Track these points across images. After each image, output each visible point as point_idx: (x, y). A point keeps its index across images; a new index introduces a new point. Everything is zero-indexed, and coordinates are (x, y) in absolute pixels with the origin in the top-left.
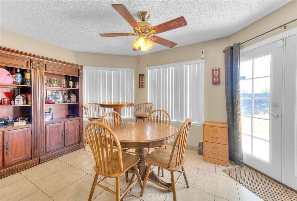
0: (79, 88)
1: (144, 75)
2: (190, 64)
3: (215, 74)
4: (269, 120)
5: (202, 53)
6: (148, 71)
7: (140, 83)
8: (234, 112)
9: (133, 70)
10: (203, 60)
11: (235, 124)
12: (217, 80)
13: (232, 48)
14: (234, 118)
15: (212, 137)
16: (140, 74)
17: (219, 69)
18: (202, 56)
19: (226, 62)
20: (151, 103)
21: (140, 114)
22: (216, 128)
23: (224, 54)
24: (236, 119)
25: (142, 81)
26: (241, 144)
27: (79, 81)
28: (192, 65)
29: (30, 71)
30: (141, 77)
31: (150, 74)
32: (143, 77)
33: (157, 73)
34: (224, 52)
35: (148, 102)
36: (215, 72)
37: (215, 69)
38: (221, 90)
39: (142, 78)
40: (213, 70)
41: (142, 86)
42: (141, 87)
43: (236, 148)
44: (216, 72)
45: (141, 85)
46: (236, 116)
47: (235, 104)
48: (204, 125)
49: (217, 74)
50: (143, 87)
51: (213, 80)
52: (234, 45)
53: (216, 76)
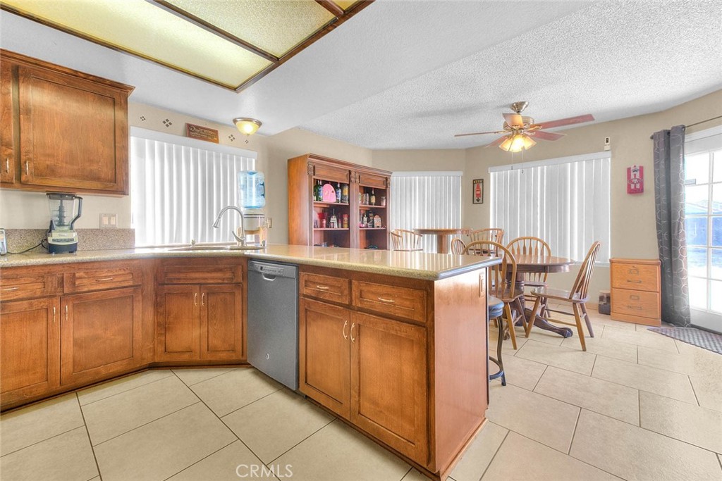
0: (386, 206)
1: (483, 182)
2: (581, 161)
3: (632, 176)
5: (607, 142)
6: (492, 174)
7: (475, 195)
8: (673, 239)
9: (461, 173)
10: (609, 154)
11: (674, 259)
12: (638, 186)
13: (668, 133)
14: (673, 249)
15: (629, 281)
16: (474, 180)
17: (641, 170)
18: (607, 147)
19: (656, 156)
20: (500, 230)
22: (635, 266)
23: (652, 142)
24: (676, 251)
25: (479, 192)
26: (685, 292)
27: (386, 196)
28: (584, 162)
29: (349, 185)
30: (476, 185)
31: (494, 179)
32: (481, 185)
33: (510, 177)
34: (652, 138)
35: (491, 227)
36: (632, 174)
37: (632, 169)
38: (646, 206)
39: (478, 187)
40: (629, 170)
41: (478, 200)
42: (476, 201)
43: (676, 297)
44: (635, 173)
45: (476, 198)
46: (676, 244)
47: (674, 226)
48: (612, 262)
49: (638, 177)
50: (481, 201)
51: (629, 186)
52: (673, 128)
53: (635, 181)
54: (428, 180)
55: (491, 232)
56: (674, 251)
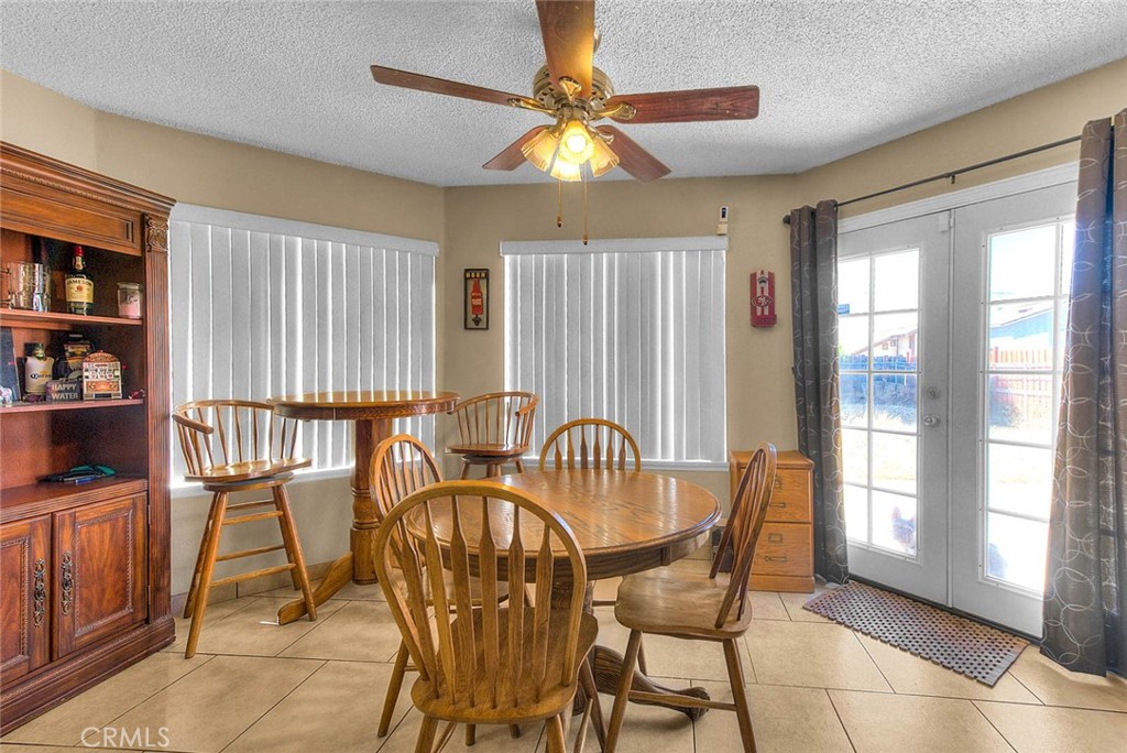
0: (143, 318)
1: (487, 277)
2: (678, 251)
3: (759, 293)
4: (917, 435)
5: (724, 216)
6: (507, 259)
7: (470, 308)
8: (823, 415)
9: (433, 249)
10: (724, 242)
11: (825, 454)
12: (766, 312)
13: (813, 213)
14: (823, 436)
16: (466, 271)
17: (771, 280)
18: (723, 228)
19: (796, 256)
20: (528, 395)
21: (474, 441)
23: (787, 230)
24: (828, 439)
25: (477, 302)
26: (841, 517)
27: (142, 282)
28: (684, 253)
30: (471, 283)
31: (511, 268)
32: (483, 283)
33: (548, 270)
34: (787, 220)
35: (508, 388)
36: (759, 286)
37: (759, 276)
38: (779, 344)
39: (477, 289)
40: (753, 276)
41: (477, 321)
42: (471, 324)
43: (829, 528)
44: (763, 285)
45: (471, 316)
47: (826, 390)
49: (766, 294)
50: (483, 325)
51: (753, 310)
52: (819, 205)
53: (762, 300)
54: (337, 256)
55: (507, 399)
56: (826, 438)
